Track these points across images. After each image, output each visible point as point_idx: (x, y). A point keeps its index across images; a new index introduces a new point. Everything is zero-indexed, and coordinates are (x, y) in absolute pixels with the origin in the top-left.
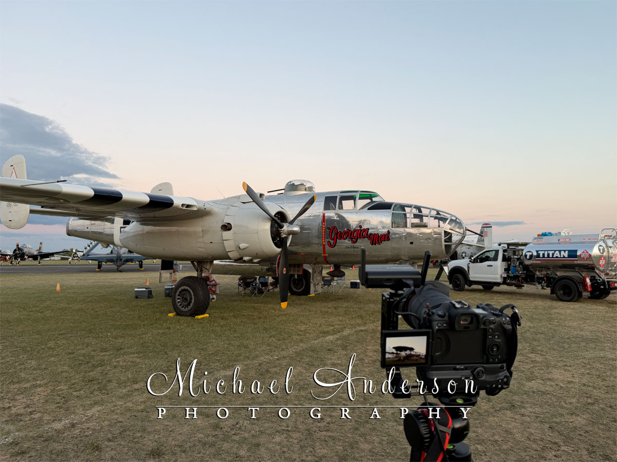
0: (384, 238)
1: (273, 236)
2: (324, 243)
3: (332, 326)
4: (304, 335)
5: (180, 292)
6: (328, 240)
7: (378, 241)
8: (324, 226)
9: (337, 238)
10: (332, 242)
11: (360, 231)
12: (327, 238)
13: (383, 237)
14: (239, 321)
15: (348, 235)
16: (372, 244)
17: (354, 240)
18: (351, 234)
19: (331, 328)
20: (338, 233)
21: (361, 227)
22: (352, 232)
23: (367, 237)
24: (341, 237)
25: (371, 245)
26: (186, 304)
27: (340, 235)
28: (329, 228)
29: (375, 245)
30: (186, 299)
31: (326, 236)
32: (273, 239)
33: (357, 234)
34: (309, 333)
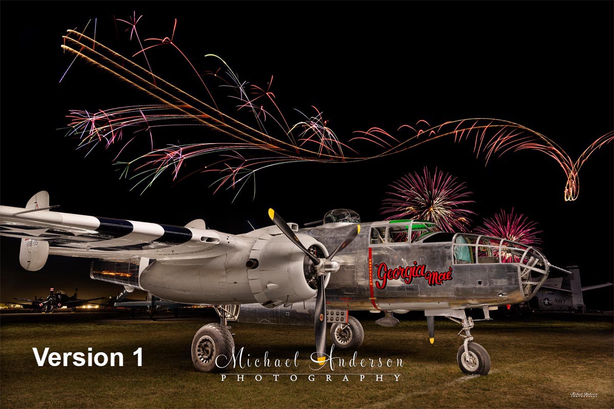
0: (446, 277)
1: (307, 274)
2: (371, 284)
3: (382, 389)
4: (345, 401)
5: (201, 342)
6: (376, 280)
7: (438, 280)
8: (370, 263)
9: (387, 277)
10: (381, 282)
11: (414, 269)
12: (375, 278)
13: (444, 275)
14: (267, 380)
15: (400, 274)
16: (431, 285)
17: (408, 279)
18: (404, 273)
19: (381, 392)
20: (388, 271)
21: (416, 264)
22: (405, 270)
23: (424, 276)
24: (392, 276)
25: (429, 286)
26: (207, 357)
27: (390, 274)
28: (376, 266)
29: (435, 285)
30: (208, 352)
31: (374, 275)
32: (308, 277)
33: (411, 273)
34: (352, 398)
